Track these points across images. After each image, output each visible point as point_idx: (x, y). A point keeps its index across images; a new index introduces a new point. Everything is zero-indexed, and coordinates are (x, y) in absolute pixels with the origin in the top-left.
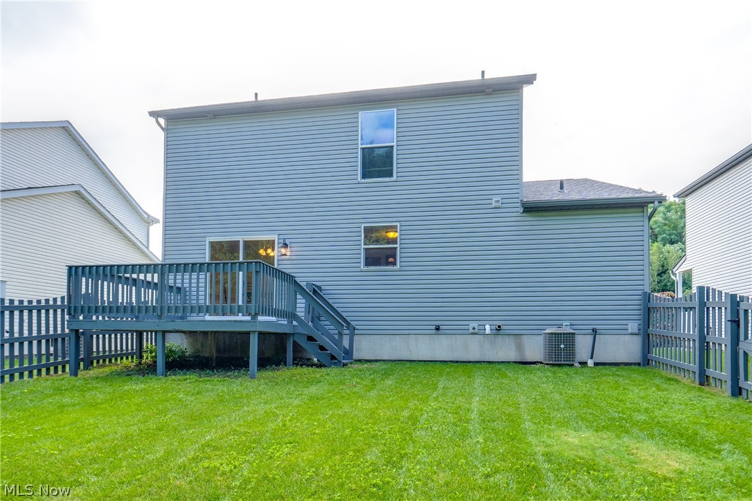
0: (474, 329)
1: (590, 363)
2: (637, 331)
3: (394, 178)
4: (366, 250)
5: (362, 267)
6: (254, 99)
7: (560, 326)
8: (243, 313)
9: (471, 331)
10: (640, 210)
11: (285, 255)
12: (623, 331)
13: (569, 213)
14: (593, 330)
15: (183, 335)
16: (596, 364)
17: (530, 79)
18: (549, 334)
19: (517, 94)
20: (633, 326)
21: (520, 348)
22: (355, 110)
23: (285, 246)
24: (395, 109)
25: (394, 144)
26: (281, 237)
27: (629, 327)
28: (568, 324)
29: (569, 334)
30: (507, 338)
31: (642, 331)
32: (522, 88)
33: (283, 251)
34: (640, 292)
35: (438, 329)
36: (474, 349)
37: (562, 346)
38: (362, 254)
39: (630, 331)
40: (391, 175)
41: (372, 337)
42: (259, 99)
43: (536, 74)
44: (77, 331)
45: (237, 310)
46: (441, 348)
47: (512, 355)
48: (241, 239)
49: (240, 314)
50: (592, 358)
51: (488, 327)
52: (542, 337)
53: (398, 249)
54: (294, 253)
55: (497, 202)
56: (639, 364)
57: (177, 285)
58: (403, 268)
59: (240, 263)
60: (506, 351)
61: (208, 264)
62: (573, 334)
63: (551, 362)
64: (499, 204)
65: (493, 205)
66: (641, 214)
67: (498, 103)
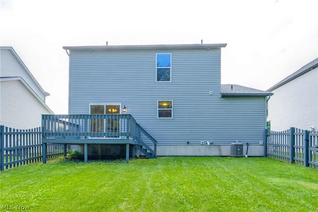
0: (203, 143)
1: (246, 156)
2: (262, 144)
3: (171, 81)
4: (159, 110)
5: (158, 118)
6: (106, 45)
7: (235, 142)
8: (106, 136)
9: (201, 144)
10: (264, 98)
11: (125, 112)
12: (258, 144)
13: (239, 98)
14: (247, 144)
15: (79, 146)
16: (248, 157)
17: (224, 45)
18: (234, 145)
19: (219, 51)
20: (261, 142)
21: (220, 150)
22: (154, 52)
23: (125, 108)
24: (171, 53)
25: (171, 67)
26: (123, 104)
27: (260, 142)
28: (238, 141)
29: (241, 145)
30: (215, 146)
31: (264, 144)
32: (220, 48)
33: (124, 110)
34: (264, 129)
35: (188, 143)
36: (202, 151)
37: (239, 150)
38: (158, 112)
39: (260, 144)
40: (169, 80)
41: (162, 146)
42: (108, 45)
43: (227, 44)
44: (46, 144)
45: (103, 135)
46: (189, 151)
47: (217, 154)
48: (105, 104)
49: (105, 136)
50: (247, 154)
51: (208, 142)
52: (230, 147)
53: (172, 111)
54: (128, 111)
55: (211, 93)
56: (263, 156)
57: (77, 124)
58: (174, 118)
59: (104, 115)
60: (214, 152)
61: (90, 115)
62: (243, 145)
63: (235, 156)
64: (212, 94)
65: (210, 94)
66: (264, 100)
67: (212, 53)
